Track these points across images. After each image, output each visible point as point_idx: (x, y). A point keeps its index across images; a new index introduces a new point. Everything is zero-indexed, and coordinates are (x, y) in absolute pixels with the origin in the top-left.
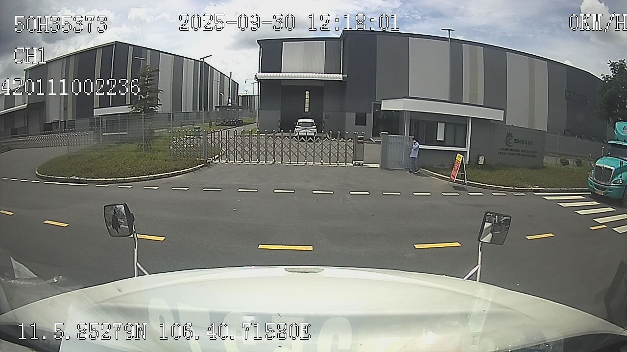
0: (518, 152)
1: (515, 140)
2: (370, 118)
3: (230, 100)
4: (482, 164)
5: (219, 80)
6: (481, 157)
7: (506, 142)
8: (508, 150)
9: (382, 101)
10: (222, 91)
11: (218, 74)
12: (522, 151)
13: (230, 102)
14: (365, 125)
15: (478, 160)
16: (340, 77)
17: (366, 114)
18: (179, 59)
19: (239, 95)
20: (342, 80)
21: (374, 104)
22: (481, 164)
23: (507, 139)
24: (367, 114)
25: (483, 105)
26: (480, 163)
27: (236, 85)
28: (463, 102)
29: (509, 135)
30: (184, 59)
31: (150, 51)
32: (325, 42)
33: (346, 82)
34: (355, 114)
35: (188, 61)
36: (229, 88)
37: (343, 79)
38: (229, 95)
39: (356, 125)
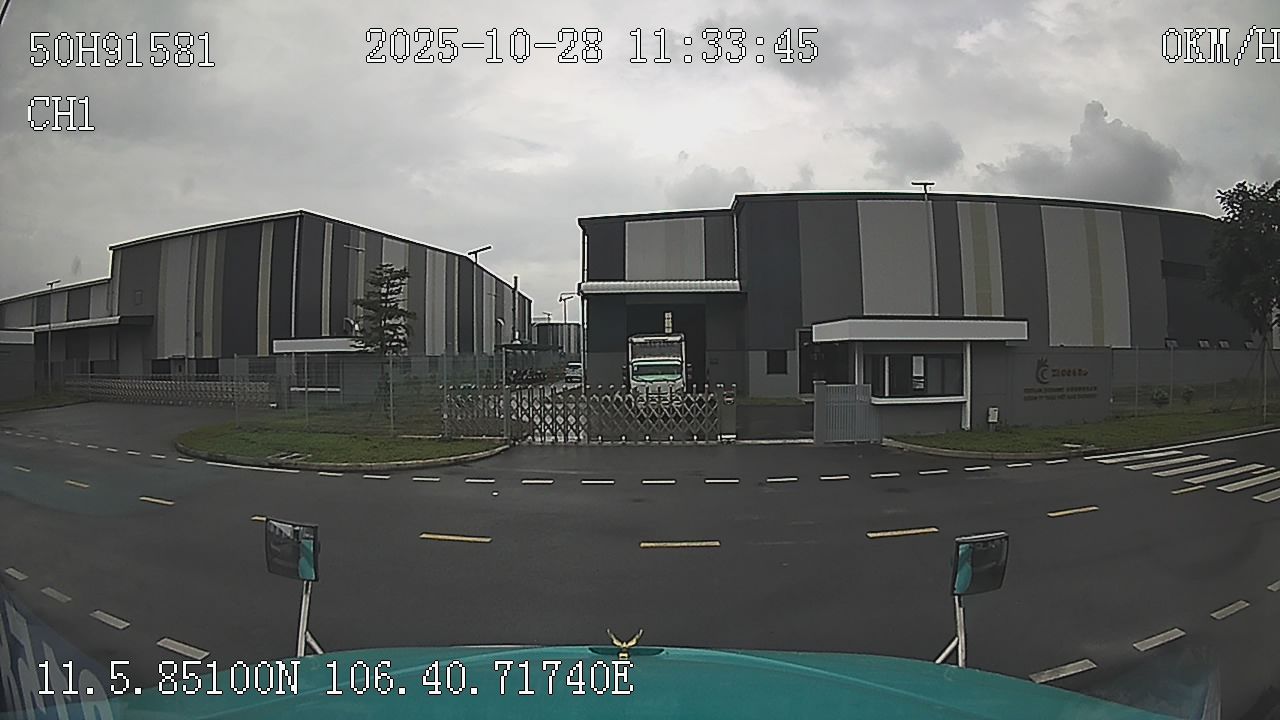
0: (1060, 394)
1: (1054, 371)
2: (793, 359)
3: (517, 333)
4: (996, 421)
5: (494, 293)
6: (991, 409)
7: (1038, 379)
8: (1040, 390)
9: (814, 326)
10: (500, 314)
11: (491, 280)
12: (1068, 390)
13: (517, 337)
14: (786, 372)
15: (988, 415)
16: (734, 285)
17: (785, 351)
18: (417, 251)
19: (533, 322)
20: (738, 290)
21: (800, 332)
22: (993, 423)
23: (1037, 372)
24: (788, 352)
25: (1002, 316)
26: (990, 421)
27: (525, 303)
28: (965, 315)
29: (1042, 364)
30: (428, 250)
31: (364, 233)
32: (703, 219)
33: (746, 293)
34: (766, 353)
35: (434, 255)
36: (514, 310)
37: (741, 288)
38: (514, 323)
39: (768, 373)
